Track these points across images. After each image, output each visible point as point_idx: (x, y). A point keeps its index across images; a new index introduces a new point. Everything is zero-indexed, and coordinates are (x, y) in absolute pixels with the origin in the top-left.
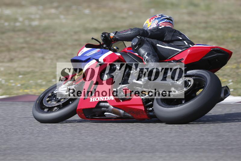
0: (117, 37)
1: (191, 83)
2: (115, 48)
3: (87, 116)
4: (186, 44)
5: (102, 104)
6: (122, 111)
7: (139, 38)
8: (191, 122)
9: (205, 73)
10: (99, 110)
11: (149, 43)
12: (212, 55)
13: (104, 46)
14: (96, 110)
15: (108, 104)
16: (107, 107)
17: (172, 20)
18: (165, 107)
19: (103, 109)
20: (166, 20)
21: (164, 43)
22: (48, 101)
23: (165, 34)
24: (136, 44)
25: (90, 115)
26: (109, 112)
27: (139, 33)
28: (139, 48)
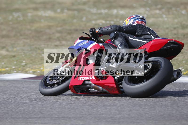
0: (100, 32)
1: (150, 67)
2: (101, 40)
3: (77, 91)
4: (153, 37)
5: (87, 82)
6: (100, 88)
7: (115, 32)
8: (149, 96)
9: (161, 59)
10: (85, 86)
11: (123, 37)
12: (169, 46)
13: (93, 38)
14: (83, 86)
15: (91, 82)
16: (90, 85)
17: (144, 20)
18: (130, 85)
19: (87, 86)
20: (140, 19)
21: (135, 37)
22: (50, 80)
23: (137, 29)
24: (112, 37)
25: (80, 90)
26: (92, 88)
27: (116, 29)
28: (115, 40)
